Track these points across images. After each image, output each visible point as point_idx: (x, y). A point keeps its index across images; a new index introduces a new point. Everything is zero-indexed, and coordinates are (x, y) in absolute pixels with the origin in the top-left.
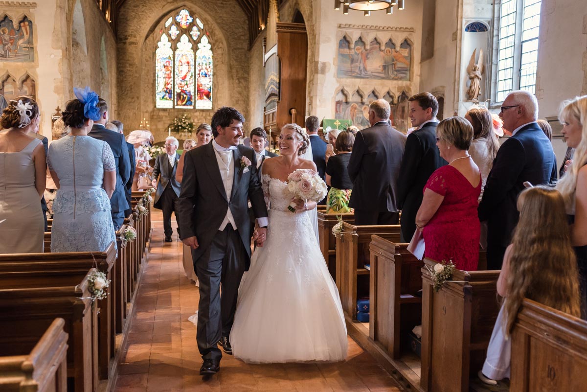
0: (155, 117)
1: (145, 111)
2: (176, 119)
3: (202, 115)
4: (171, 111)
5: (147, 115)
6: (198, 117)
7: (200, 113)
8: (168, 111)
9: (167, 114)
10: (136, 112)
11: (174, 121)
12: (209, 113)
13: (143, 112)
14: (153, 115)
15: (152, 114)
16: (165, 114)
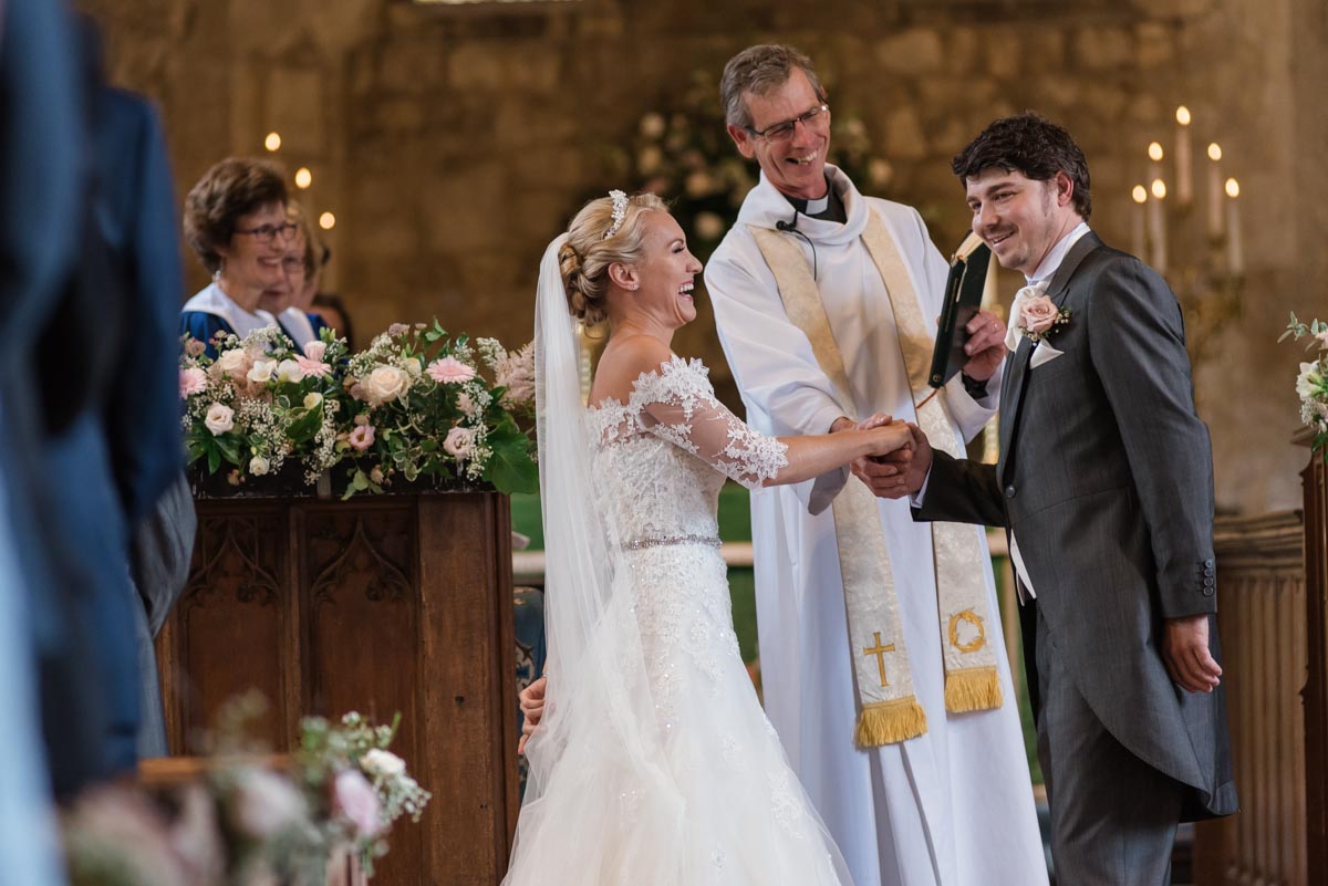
0: (406, 115)
1: (284, 40)
2: (653, 125)
3: (980, 67)
4: (588, 27)
5: (300, 93)
6: (934, 90)
7: (946, 40)
8: (558, 29)
9: (546, 75)
10: (175, 67)
11: (633, 156)
12: (1070, 37)
13: (261, 62)
14: (381, 96)
15: (363, 82)
16: (521, 73)
